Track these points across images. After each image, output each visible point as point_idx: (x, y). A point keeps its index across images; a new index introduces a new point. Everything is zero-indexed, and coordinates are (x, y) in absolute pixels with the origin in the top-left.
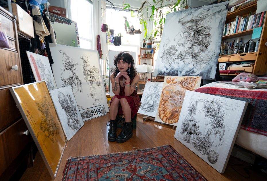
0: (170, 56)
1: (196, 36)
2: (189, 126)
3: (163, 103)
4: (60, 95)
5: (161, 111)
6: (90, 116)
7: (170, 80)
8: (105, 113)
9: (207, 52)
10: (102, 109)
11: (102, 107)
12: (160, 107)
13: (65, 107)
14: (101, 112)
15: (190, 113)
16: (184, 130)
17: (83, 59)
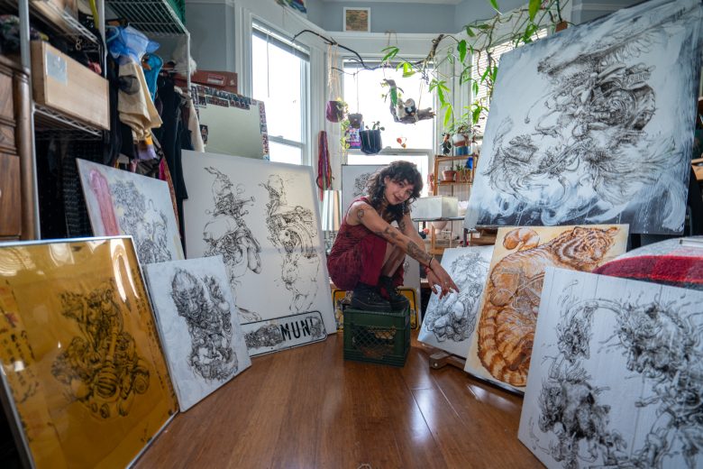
0: (513, 167)
1: (599, 97)
2: (567, 401)
3: (492, 313)
4: (178, 277)
5: (486, 338)
6: (277, 343)
7: (516, 240)
8: (323, 336)
9: (642, 144)
10: (314, 324)
11: (316, 318)
12: (481, 326)
13: (191, 310)
14: (312, 331)
15: (569, 353)
16: (550, 417)
17: (268, 188)
